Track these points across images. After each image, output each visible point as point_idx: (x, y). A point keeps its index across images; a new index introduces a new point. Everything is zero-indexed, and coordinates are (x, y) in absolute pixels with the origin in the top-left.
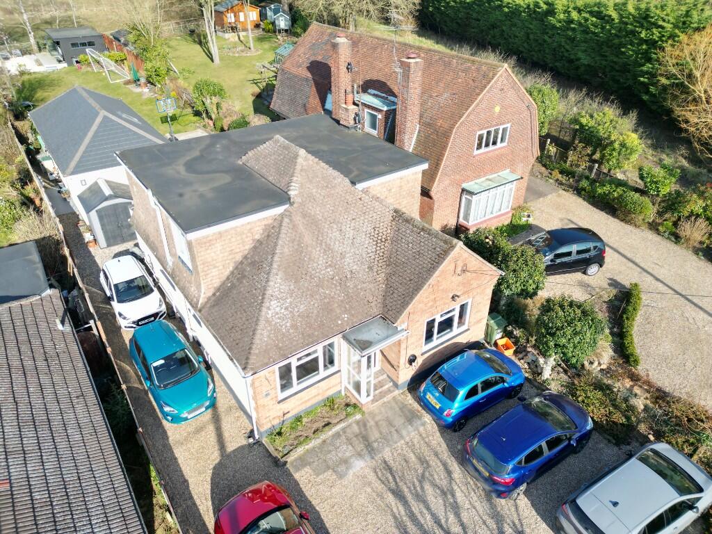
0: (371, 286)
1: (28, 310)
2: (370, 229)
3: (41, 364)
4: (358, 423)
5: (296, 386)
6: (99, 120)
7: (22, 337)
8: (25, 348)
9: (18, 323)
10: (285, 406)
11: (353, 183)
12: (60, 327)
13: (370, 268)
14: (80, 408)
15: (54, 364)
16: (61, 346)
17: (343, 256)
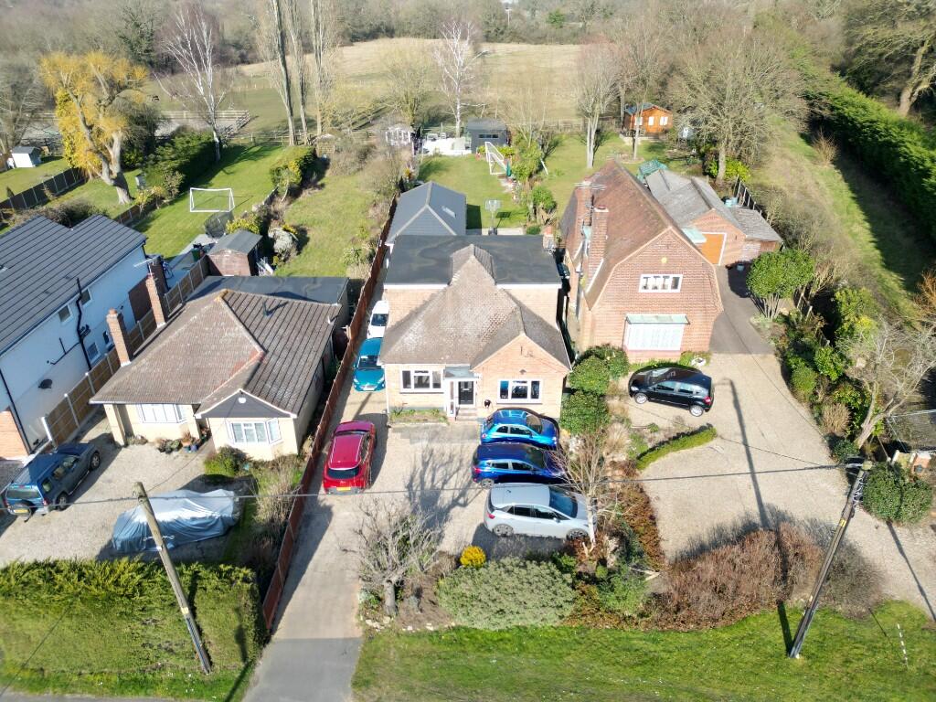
0: (474, 347)
1: (320, 309)
2: (492, 314)
3: (309, 332)
4: (443, 427)
5: (412, 389)
6: (422, 210)
7: (309, 318)
8: (306, 324)
9: (311, 312)
10: (404, 397)
11: (496, 283)
12: (329, 322)
13: (479, 336)
14: (312, 356)
15: (315, 334)
16: (323, 329)
17: (465, 324)
